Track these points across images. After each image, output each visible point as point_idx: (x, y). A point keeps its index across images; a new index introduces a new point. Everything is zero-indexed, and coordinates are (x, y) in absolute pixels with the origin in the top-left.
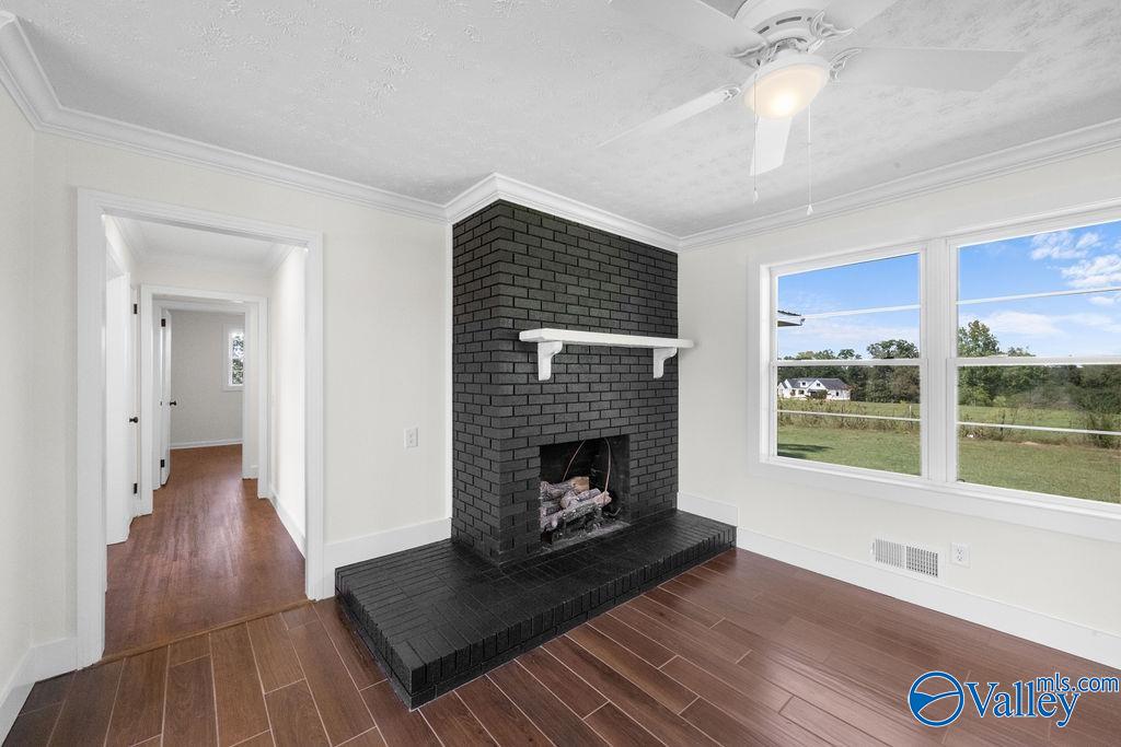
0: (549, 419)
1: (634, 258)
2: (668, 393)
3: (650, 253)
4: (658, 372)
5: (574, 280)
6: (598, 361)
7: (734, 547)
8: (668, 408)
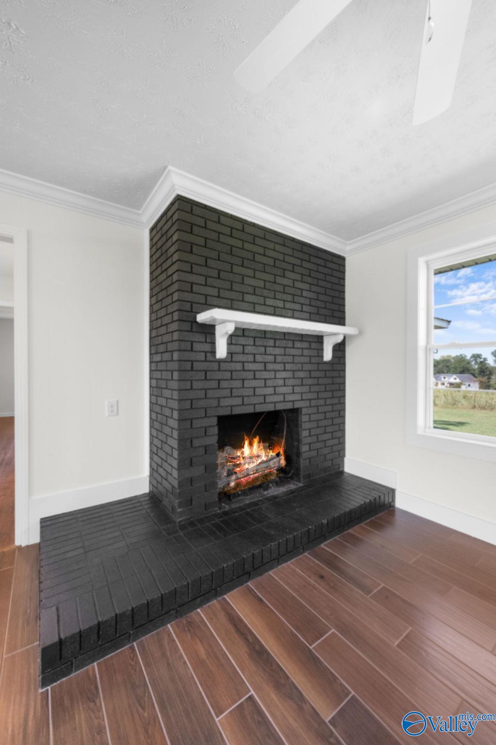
0: (227, 392)
1: (307, 257)
2: (335, 374)
3: (321, 255)
4: (328, 355)
5: (250, 272)
6: (272, 344)
7: (393, 507)
8: (336, 387)
